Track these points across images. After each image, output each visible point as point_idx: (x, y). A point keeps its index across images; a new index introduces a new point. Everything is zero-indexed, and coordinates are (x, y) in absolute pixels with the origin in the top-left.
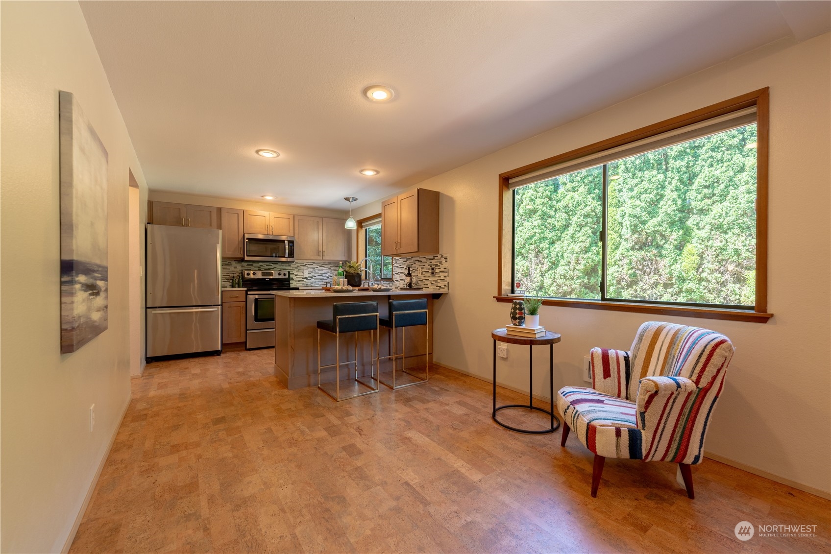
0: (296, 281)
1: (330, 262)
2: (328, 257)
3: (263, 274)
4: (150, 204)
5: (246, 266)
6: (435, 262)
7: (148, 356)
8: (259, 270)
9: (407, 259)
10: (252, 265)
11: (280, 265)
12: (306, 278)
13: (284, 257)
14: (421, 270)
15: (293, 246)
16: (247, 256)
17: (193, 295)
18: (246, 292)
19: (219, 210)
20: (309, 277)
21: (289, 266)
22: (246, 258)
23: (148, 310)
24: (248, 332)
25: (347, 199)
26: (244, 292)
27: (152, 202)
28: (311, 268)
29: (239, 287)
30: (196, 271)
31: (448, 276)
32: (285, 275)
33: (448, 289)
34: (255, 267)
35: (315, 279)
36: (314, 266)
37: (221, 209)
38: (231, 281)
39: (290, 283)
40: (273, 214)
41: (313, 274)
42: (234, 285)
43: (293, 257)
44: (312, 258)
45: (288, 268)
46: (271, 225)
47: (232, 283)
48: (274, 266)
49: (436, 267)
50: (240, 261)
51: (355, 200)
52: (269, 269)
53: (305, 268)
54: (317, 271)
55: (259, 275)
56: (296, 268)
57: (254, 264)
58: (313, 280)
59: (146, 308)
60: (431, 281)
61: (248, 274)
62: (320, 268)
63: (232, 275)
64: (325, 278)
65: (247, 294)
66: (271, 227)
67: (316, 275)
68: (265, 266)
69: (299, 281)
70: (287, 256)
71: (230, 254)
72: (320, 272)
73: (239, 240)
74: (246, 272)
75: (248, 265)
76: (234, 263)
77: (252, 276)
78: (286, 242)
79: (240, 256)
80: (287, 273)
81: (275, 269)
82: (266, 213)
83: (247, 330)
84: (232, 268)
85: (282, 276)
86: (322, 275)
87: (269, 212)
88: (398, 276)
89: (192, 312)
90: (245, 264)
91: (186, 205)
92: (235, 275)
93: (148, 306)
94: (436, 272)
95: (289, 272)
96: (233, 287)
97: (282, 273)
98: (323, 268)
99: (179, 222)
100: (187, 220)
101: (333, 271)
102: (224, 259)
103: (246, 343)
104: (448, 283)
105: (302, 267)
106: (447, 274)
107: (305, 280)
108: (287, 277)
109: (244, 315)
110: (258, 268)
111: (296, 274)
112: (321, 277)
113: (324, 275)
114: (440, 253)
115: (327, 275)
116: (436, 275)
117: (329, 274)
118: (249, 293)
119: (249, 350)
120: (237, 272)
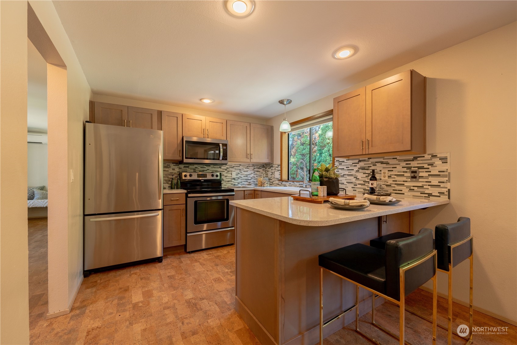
0: (226, 181)
1: (253, 164)
2: (255, 160)
3: (199, 176)
4: (92, 104)
5: (183, 168)
6: (418, 164)
7: (86, 269)
8: (195, 171)
9: (360, 161)
10: (188, 167)
11: (212, 167)
12: (234, 179)
13: (219, 159)
14: (388, 174)
15: (227, 148)
16: (186, 158)
17: (134, 200)
18: (186, 194)
19: (160, 113)
20: (236, 178)
21: (220, 168)
22: (185, 161)
23: (86, 217)
24: (188, 235)
25: (281, 102)
26: (185, 194)
27: (94, 102)
28: (238, 169)
29: (177, 188)
30: (137, 174)
31: (449, 181)
32: (217, 176)
33: (449, 198)
34: (191, 169)
35: (241, 179)
36: (241, 167)
37: (161, 112)
38: (170, 182)
39: (221, 184)
40: (209, 119)
41: (239, 175)
42: (173, 186)
43: (226, 159)
44: (242, 160)
45: (219, 170)
46: (207, 129)
47: (171, 184)
48: (207, 168)
49: (420, 170)
50: (177, 163)
51: (290, 103)
52: (203, 171)
53: (233, 170)
54: (243, 173)
55: (195, 177)
56: (226, 170)
57: (190, 167)
58: (240, 181)
59: (84, 215)
60: (407, 187)
61: (185, 176)
62: (246, 170)
63: (171, 177)
64: (250, 178)
65: (187, 197)
66: (207, 131)
67: (242, 176)
68: (199, 168)
69: (228, 181)
70: (221, 158)
71: (170, 157)
72: (246, 173)
73: (178, 143)
74: (184, 174)
75: (184, 167)
76: (172, 166)
77: (188, 178)
78: (221, 145)
79: (180, 158)
80: (218, 174)
81: (208, 171)
82: (202, 118)
83: (186, 233)
84: (171, 171)
85: (215, 178)
86: (247, 176)
87: (204, 117)
88: (345, 178)
89: (134, 219)
90: (182, 166)
91: (128, 107)
92: (174, 177)
93: (86, 213)
94: (420, 175)
95: (220, 174)
96: (171, 188)
97: (215, 174)
98: (248, 170)
99: (121, 123)
100: (128, 122)
101: (256, 173)
102: (165, 161)
103: (185, 246)
104: (449, 190)
105: (231, 169)
106: (447, 179)
107: (233, 180)
108: (219, 178)
109: (184, 217)
110: (193, 170)
111: (226, 175)
112: (246, 178)
113: (248, 176)
114: (428, 151)
115: (251, 176)
116: (420, 180)
117: (252, 175)
118: (189, 195)
119: (189, 253)
120: (175, 173)
